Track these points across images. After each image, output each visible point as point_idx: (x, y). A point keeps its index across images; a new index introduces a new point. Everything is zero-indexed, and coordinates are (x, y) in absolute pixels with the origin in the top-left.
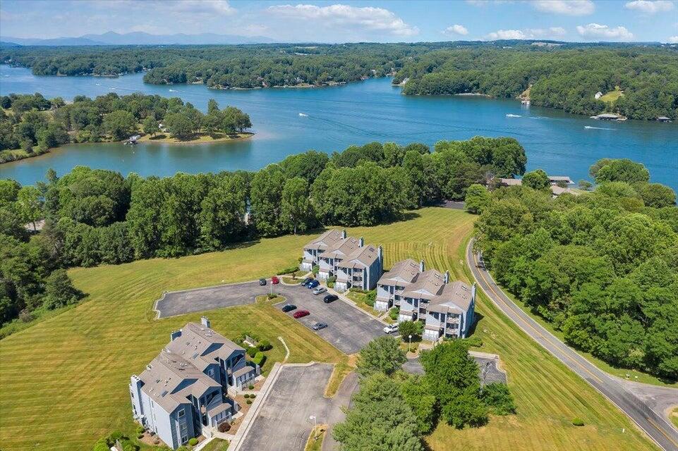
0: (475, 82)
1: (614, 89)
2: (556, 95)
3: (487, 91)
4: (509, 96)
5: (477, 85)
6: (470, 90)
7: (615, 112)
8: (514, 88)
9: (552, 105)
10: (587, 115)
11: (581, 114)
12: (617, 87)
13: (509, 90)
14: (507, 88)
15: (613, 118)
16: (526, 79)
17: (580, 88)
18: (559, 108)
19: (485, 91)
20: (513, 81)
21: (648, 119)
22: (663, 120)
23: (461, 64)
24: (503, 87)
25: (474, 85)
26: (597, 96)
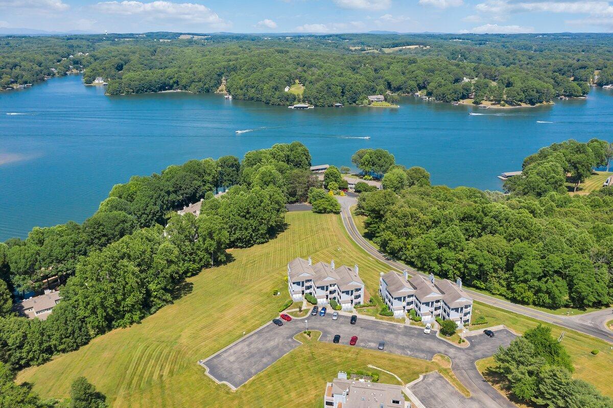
0: (174, 79)
1: (295, 83)
2: (253, 90)
3: (188, 87)
4: (208, 91)
5: (177, 83)
6: (171, 87)
7: (304, 102)
8: (211, 84)
9: (252, 99)
10: (284, 105)
11: (279, 105)
12: (297, 81)
13: (207, 86)
14: (205, 84)
15: (305, 107)
16: (219, 75)
17: (272, 84)
18: (258, 100)
19: (185, 87)
20: (208, 78)
21: (329, 106)
22: (338, 106)
23: (147, 62)
24: (201, 84)
25: (175, 83)
26: (286, 90)
